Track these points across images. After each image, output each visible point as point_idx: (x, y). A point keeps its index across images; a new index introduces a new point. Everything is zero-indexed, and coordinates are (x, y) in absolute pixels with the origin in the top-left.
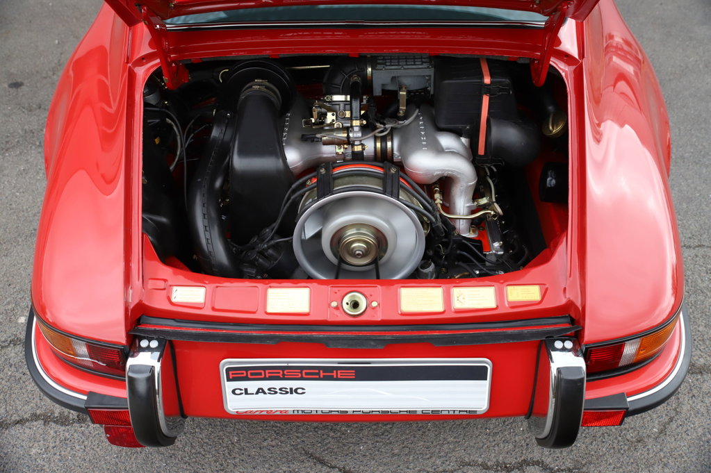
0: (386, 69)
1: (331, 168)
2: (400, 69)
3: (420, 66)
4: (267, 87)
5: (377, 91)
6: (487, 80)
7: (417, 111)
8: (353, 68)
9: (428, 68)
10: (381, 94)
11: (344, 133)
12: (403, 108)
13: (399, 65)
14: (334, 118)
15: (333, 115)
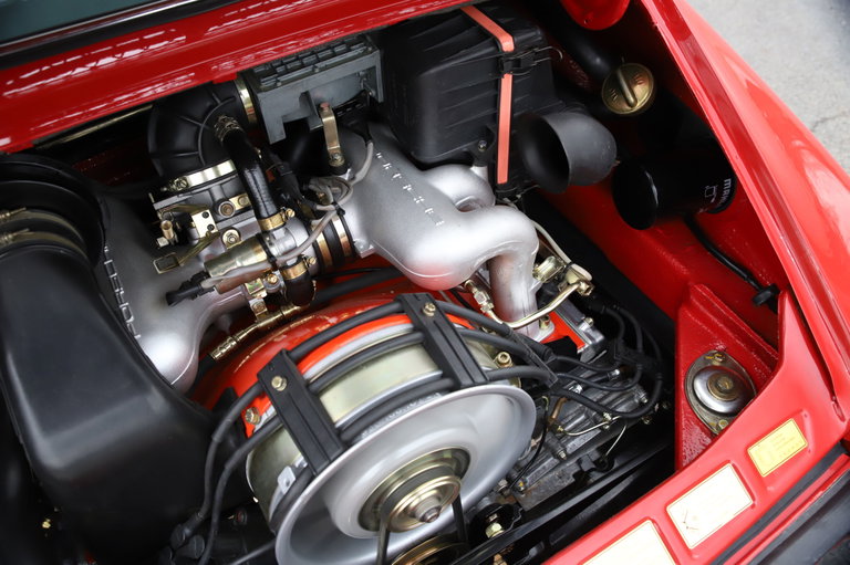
0: (284, 83)
1: (292, 365)
2: (313, 73)
3: (350, 55)
4: (35, 226)
5: (276, 133)
6: (507, 44)
7: (371, 145)
8: (208, 104)
9: (365, 53)
10: (284, 137)
11: (257, 252)
12: (334, 146)
13: (303, 66)
14: (210, 220)
15: (206, 216)
